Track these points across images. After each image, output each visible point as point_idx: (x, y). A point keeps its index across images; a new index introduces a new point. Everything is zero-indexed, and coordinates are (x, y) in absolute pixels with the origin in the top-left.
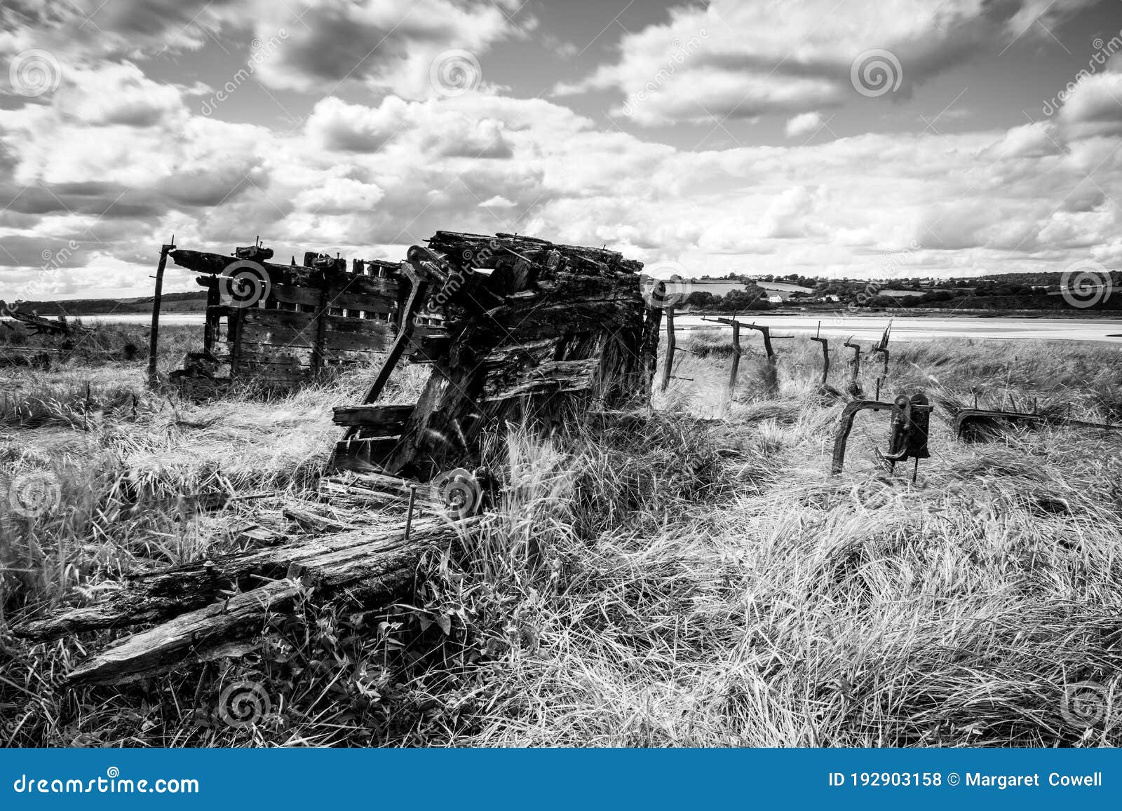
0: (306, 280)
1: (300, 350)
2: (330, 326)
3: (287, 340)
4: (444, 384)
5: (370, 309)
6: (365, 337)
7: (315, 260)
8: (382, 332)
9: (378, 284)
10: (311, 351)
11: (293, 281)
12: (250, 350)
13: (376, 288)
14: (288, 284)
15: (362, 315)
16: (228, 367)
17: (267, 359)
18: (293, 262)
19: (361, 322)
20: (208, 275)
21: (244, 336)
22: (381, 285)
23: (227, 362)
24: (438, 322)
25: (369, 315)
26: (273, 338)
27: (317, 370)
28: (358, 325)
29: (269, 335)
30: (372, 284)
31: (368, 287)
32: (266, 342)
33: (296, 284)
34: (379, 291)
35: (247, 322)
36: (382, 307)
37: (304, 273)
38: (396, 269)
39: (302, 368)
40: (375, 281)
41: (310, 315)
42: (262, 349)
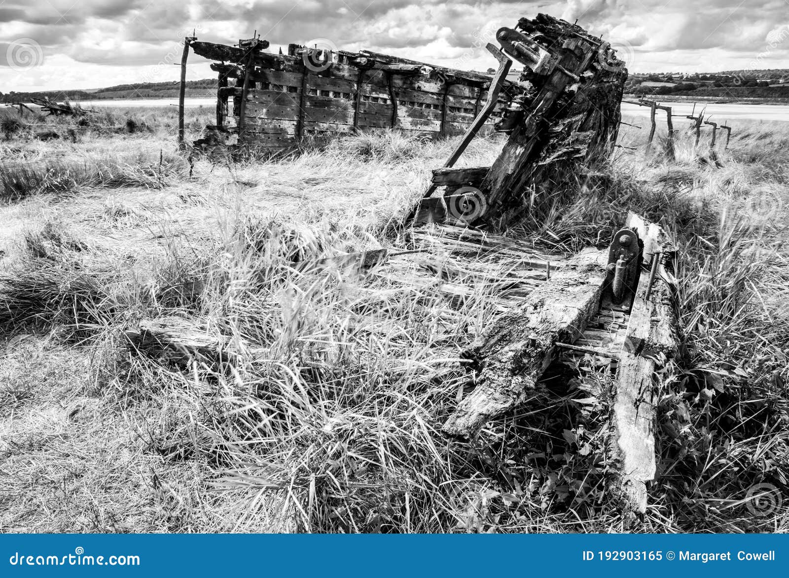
0: (291, 66)
1: (287, 122)
2: (308, 103)
3: (277, 115)
4: (520, 150)
5: (337, 90)
6: (333, 113)
7: (297, 50)
8: (345, 109)
9: (343, 69)
10: (295, 123)
11: (282, 67)
12: (252, 123)
13: (341, 73)
14: (278, 70)
15: (331, 95)
16: (236, 136)
17: (263, 129)
18: (281, 52)
19: (330, 101)
20: (219, 62)
21: (247, 112)
22: (346, 71)
23: (235, 132)
24: (385, 100)
25: (337, 94)
26: (268, 113)
27: (300, 138)
28: (328, 103)
29: (265, 110)
30: (339, 70)
31: (336, 72)
32: (262, 117)
33: (283, 70)
34: (343, 76)
35: (248, 101)
36: (345, 88)
37: (289, 61)
38: (356, 58)
39: (289, 136)
40: (341, 67)
41: (294, 94)
42: (260, 121)
